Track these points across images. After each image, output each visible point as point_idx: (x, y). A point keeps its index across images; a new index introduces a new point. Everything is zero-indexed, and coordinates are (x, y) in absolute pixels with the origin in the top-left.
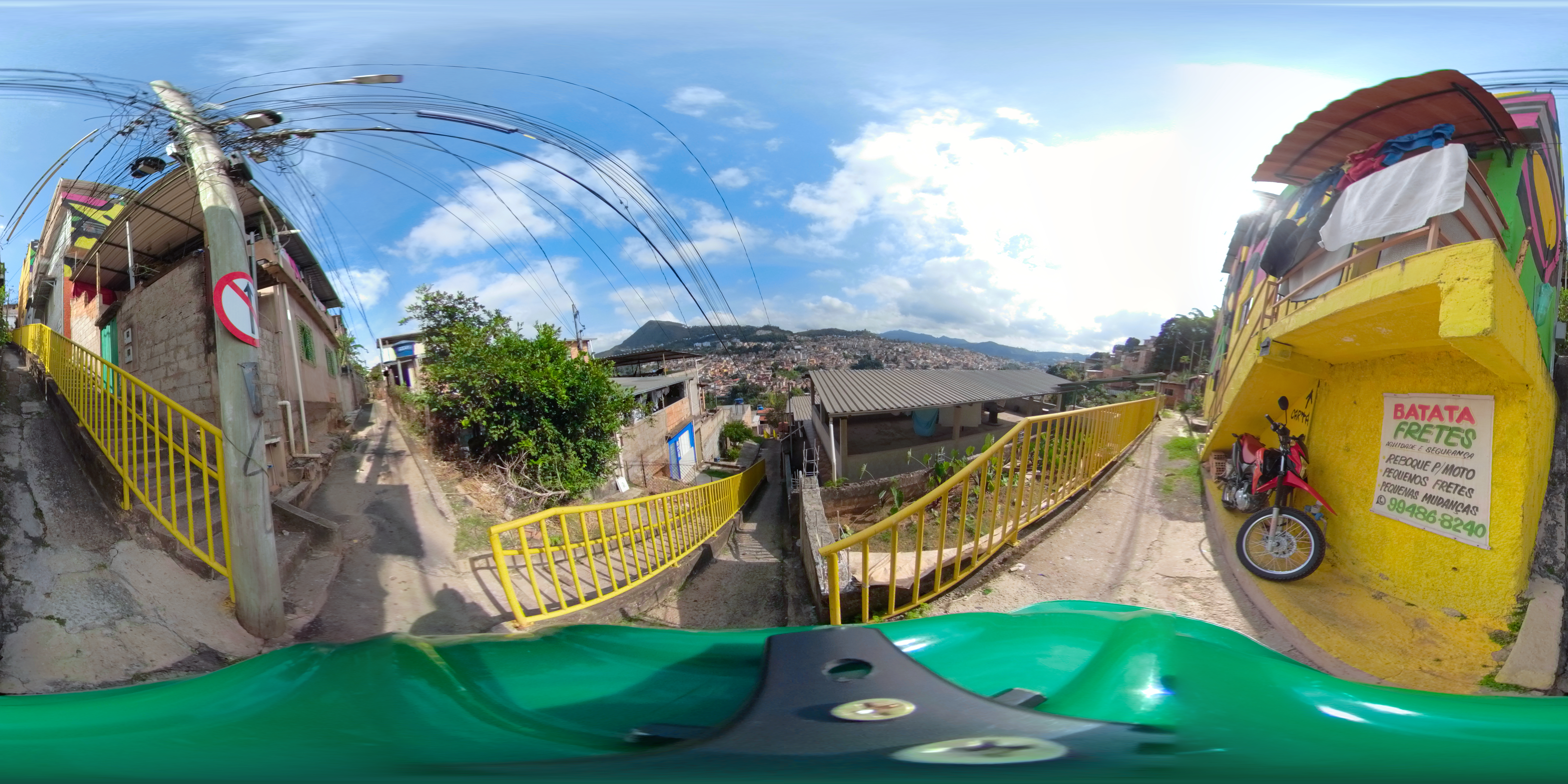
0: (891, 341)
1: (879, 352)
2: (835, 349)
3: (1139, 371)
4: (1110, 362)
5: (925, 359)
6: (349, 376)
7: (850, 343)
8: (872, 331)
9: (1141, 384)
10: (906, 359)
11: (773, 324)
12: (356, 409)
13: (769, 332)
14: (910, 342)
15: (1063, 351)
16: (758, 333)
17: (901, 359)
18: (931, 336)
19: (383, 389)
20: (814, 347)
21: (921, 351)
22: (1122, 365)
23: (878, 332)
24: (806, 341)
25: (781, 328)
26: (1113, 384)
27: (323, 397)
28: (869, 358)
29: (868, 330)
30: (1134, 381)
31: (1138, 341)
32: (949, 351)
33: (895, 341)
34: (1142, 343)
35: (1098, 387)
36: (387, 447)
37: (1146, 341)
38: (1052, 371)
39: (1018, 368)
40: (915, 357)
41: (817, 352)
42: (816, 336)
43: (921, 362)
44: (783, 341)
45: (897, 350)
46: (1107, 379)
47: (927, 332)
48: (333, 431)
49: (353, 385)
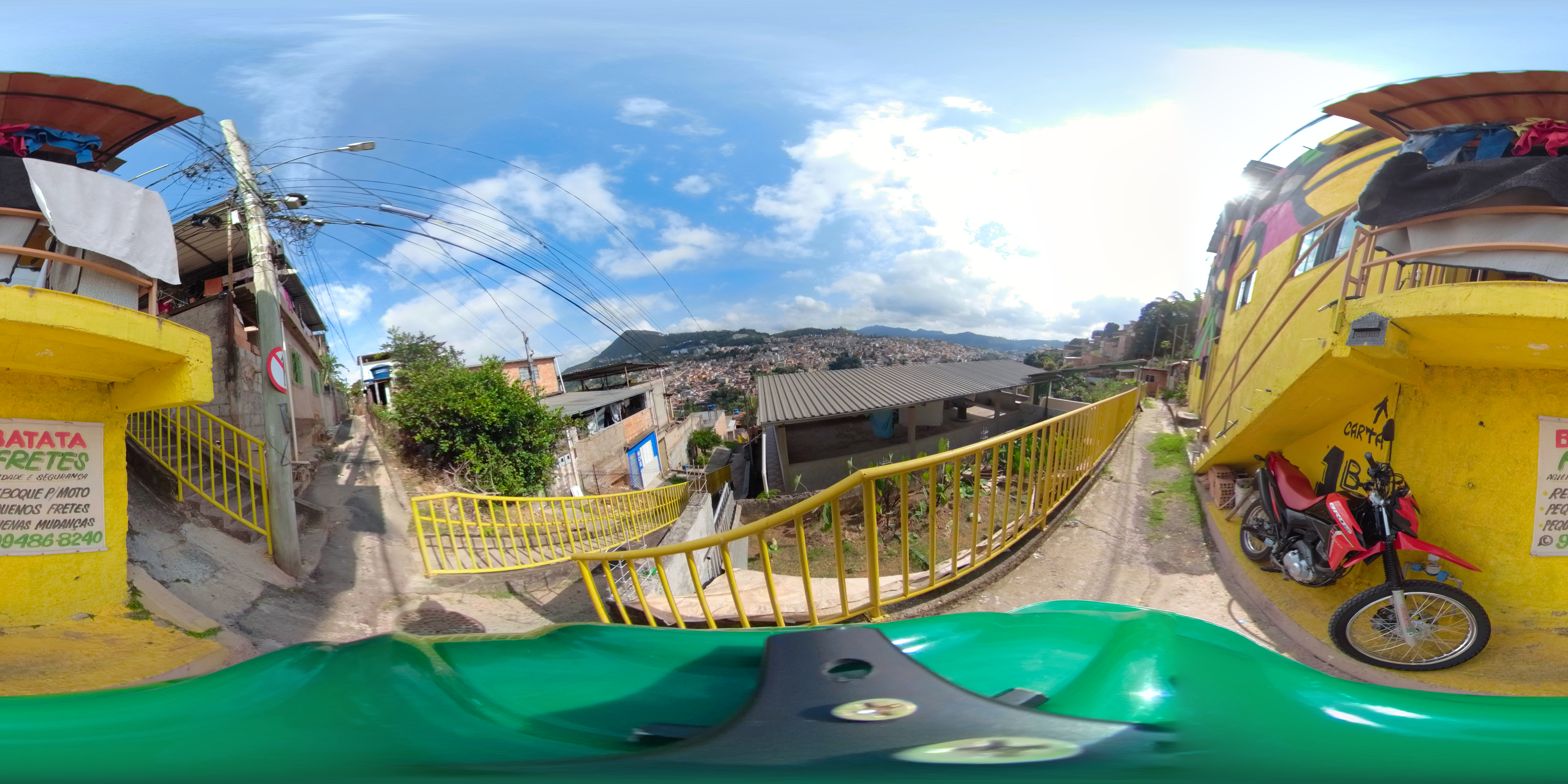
0: (868, 337)
1: (857, 348)
2: (812, 348)
3: (1118, 356)
4: (1089, 348)
5: (903, 353)
6: (331, 395)
7: (826, 341)
8: (848, 329)
9: (1121, 371)
10: (883, 354)
11: (748, 327)
12: (337, 424)
13: (746, 335)
14: (887, 337)
15: (1042, 339)
16: (735, 337)
17: (878, 354)
18: (907, 330)
19: (362, 406)
20: (791, 347)
21: (898, 345)
22: (1101, 351)
23: (854, 329)
24: (783, 342)
25: (758, 331)
26: (1092, 371)
27: (309, 414)
28: (847, 355)
29: (844, 327)
30: (1114, 367)
31: (1117, 326)
32: (926, 343)
33: (871, 337)
34: (1121, 328)
35: (1076, 374)
36: (364, 458)
37: (1125, 326)
38: (1030, 361)
39: (997, 358)
40: (893, 351)
41: (794, 353)
42: (793, 336)
43: (899, 356)
44: (760, 343)
45: (874, 345)
46: (1085, 367)
47: (903, 326)
48: (317, 444)
49: (335, 401)
